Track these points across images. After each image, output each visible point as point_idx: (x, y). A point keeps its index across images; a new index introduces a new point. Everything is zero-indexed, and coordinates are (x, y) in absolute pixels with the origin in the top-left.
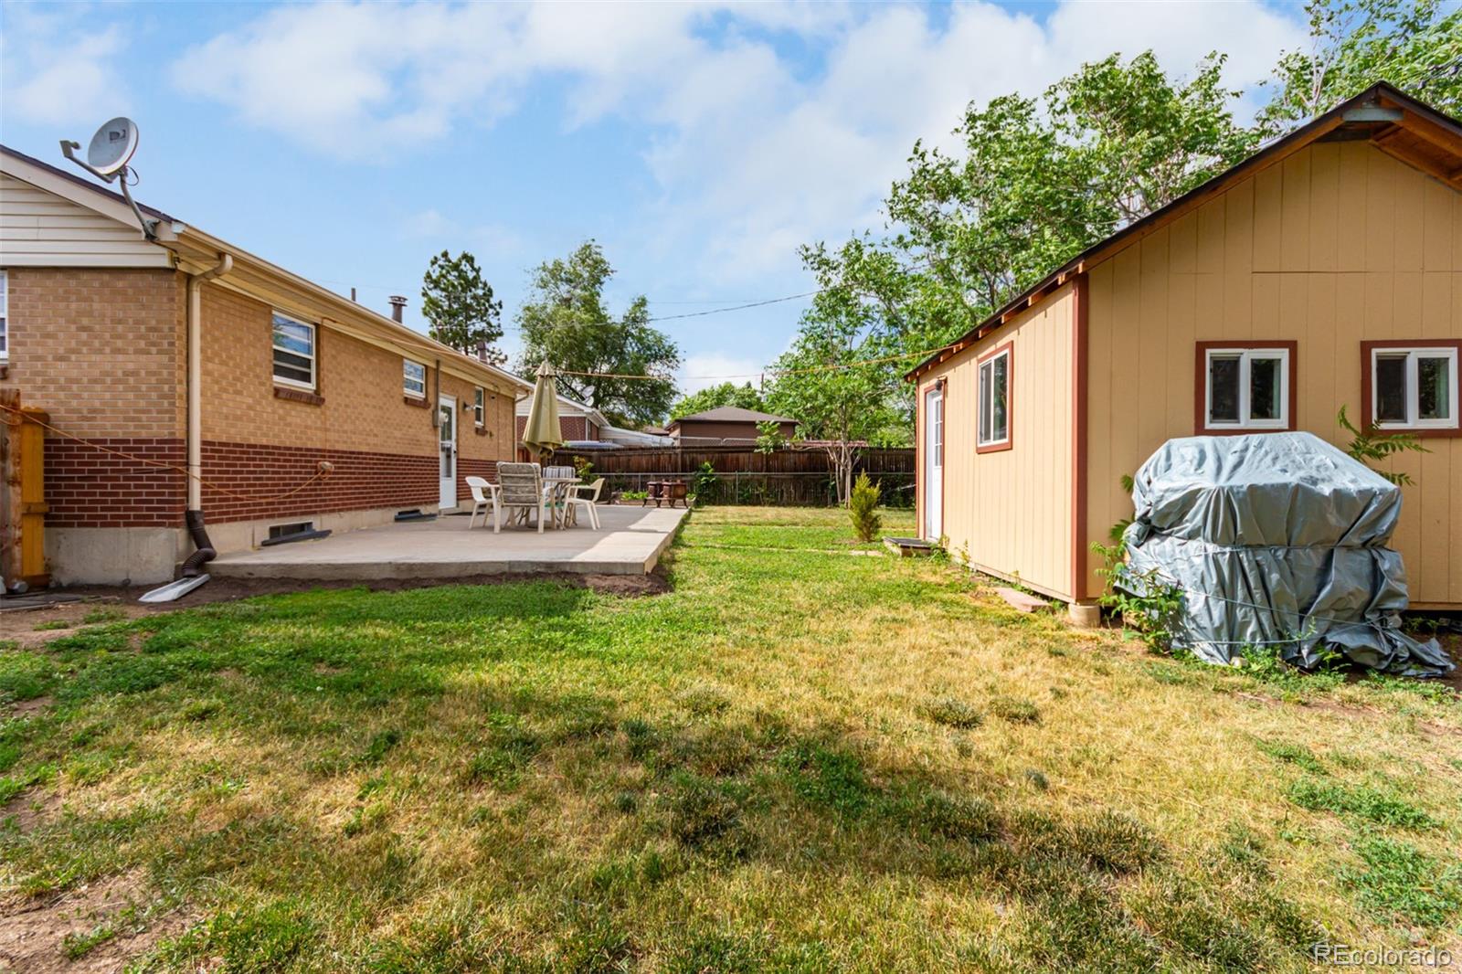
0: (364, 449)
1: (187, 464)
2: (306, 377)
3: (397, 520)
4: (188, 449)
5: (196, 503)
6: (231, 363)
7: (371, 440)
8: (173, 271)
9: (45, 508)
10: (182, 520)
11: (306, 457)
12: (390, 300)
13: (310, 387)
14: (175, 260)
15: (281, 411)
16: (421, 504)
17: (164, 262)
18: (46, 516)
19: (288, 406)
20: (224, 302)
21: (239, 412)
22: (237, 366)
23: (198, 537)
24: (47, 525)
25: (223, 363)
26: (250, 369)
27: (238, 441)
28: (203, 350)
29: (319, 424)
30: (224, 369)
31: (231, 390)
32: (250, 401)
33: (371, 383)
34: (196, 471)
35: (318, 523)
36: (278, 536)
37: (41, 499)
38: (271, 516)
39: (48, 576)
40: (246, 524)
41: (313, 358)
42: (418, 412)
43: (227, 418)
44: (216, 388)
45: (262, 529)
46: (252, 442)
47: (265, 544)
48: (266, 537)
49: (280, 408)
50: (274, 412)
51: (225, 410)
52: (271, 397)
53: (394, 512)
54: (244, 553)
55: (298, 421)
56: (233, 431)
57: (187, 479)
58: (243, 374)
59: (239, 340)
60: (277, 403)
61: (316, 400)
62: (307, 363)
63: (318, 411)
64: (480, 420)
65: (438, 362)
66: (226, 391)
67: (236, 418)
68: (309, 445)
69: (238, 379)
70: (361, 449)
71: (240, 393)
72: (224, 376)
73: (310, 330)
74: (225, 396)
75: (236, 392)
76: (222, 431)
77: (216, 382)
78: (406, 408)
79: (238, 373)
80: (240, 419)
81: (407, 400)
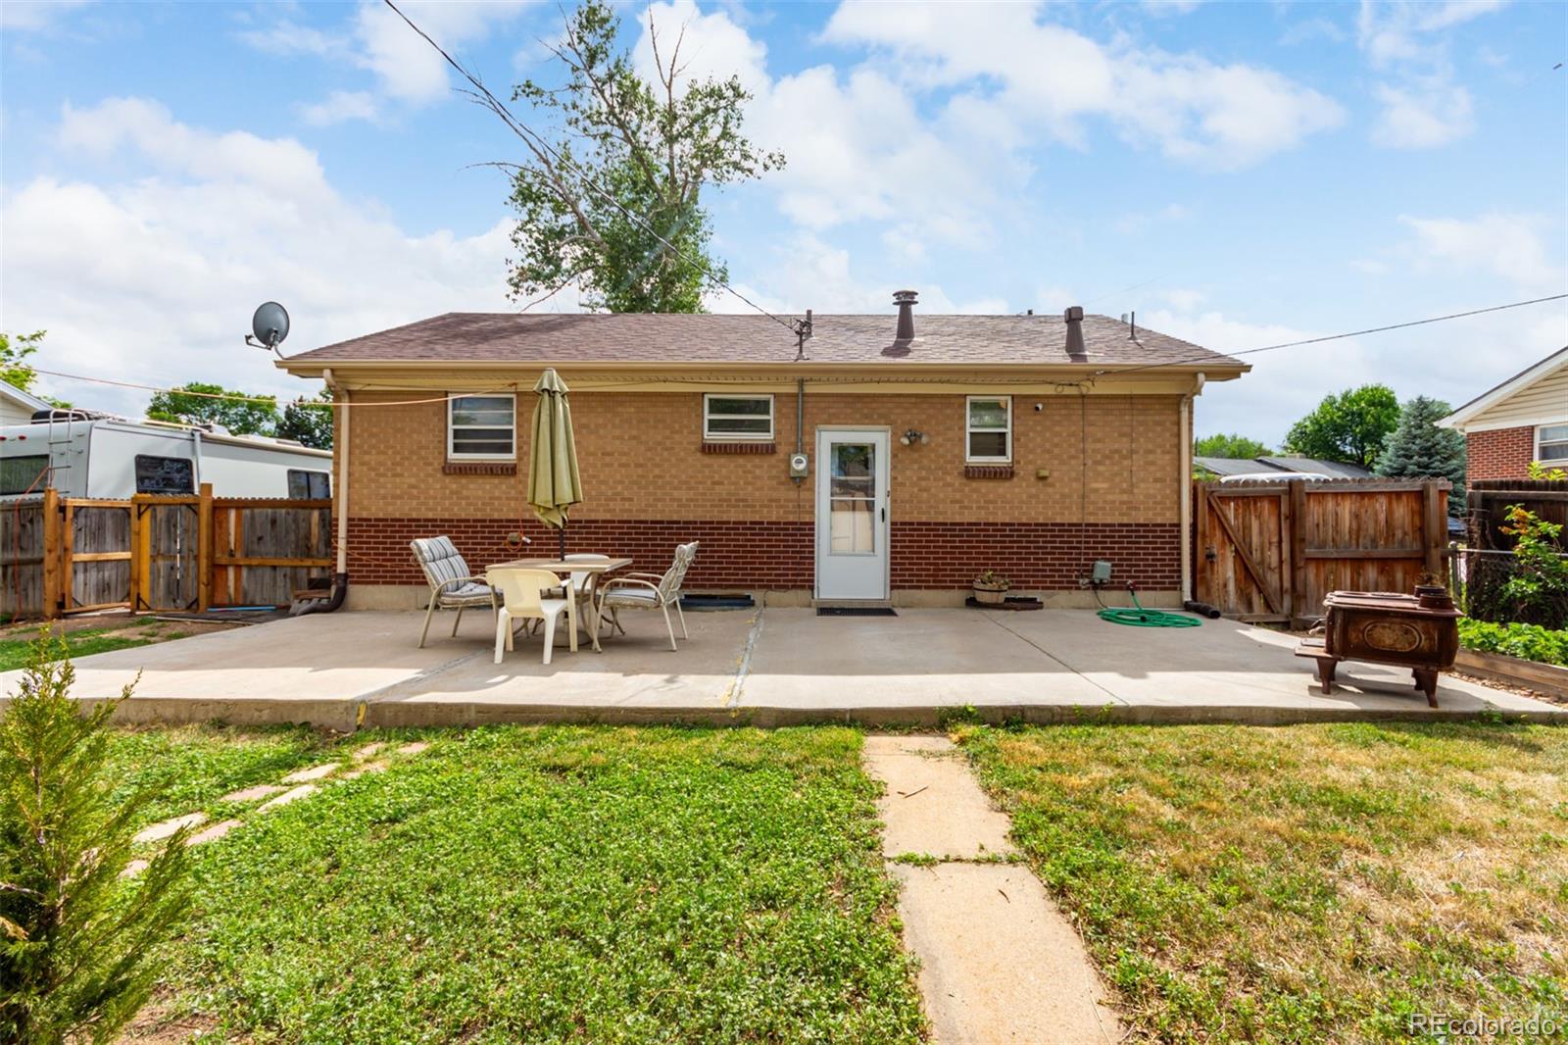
0: (601, 516)
1: (335, 537)
2: (503, 448)
4: (338, 526)
5: (341, 570)
6: (390, 452)
7: (617, 506)
11: (495, 527)
12: (894, 299)
13: (509, 458)
16: (752, 587)
19: (464, 481)
21: (398, 492)
22: (396, 453)
23: (339, 594)
25: (380, 453)
26: (412, 452)
27: (397, 516)
29: (513, 494)
30: (382, 458)
31: (389, 474)
32: (413, 481)
34: (342, 544)
40: (405, 587)
41: (514, 427)
42: (751, 462)
43: (384, 497)
44: (373, 474)
46: (414, 515)
49: (454, 485)
50: (444, 488)
51: (382, 491)
52: (440, 476)
55: (481, 492)
56: (390, 508)
57: (338, 549)
58: (404, 458)
59: (400, 430)
60: (448, 480)
61: (514, 471)
62: (508, 434)
63: (512, 480)
64: (1003, 453)
65: (801, 383)
66: (384, 475)
67: (395, 497)
68: (496, 516)
69: (398, 464)
70: (593, 517)
71: (402, 475)
72: (381, 464)
73: (511, 400)
74: (382, 480)
75: (396, 475)
76: (376, 510)
77: (374, 469)
78: (707, 460)
79: (398, 458)
80: (400, 497)
81: (709, 449)
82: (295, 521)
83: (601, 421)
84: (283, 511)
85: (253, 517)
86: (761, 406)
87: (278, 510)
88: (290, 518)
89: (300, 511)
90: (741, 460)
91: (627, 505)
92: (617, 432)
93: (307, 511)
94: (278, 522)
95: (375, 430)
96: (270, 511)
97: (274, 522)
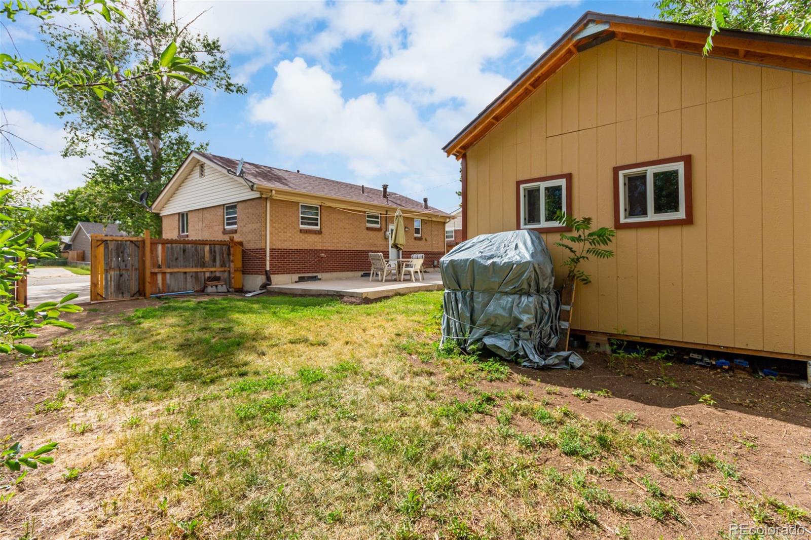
0: (344, 249)
1: (266, 256)
2: (317, 225)
3: (362, 276)
4: (266, 251)
5: (268, 268)
6: (282, 223)
7: (347, 245)
8: (261, 198)
9: (242, 269)
10: (264, 273)
11: (315, 252)
13: (318, 228)
14: (261, 194)
15: (303, 237)
17: (258, 196)
18: (243, 271)
19: (306, 235)
20: (280, 204)
21: (285, 239)
22: (284, 224)
23: (269, 279)
24: (243, 274)
25: (279, 223)
26: (290, 224)
27: (285, 248)
28: (270, 220)
29: (320, 240)
30: (279, 225)
32: (290, 235)
33: (348, 223)
34: (268, 258)
35: (319, 275)
36: (302, 279)
37: (241, 266)
38: (299, 273)
39: (242, 288)
40: (288, 275)
41: (319, 217)
42: (376, 233)
43: (281, 241)
44: (277, 231)
45: (296, 277)
46: (291, 248)
47: (296, 282)
48: (297, 280)
49: (303, 236)
50: (300, 238)
51: (280, 238)
52: (299, 233)
53: (362, 273)
54: (288, 284)
55: (311, 240)
56: (283, 245)
57: (265, 260)
58: (287, 226)
59: (286, 215)
60: (301, 235)
61: (319, 232)
62: (317, 219)
63: (320, 236)
64: (419, 233)
65: (387, 211)
66: (281, 232)
67: (284, 241)
68: (316, 248)
69: (286, 228)
70: (342, 249)
71: (286, 232)
72: (279, 228)
73: (318, 208)
74: (280, 234)
75: (285, 232)
76: (279, 245)
77: (277, 229)
78: (368, 232)
79: (285, 226)
80: (286, 241)
81: (368, 229)
82: (196, 250)
83: (343, 217)
84: (190, 245)
85: (172, 248)
86: (377, 217)
87: (187, 245)
88: (193, 249)
89: (198, 245)
90: (375, 232)
91: (350, 245)
92: (347, 222)
93: (203, 246)
94: (187, 251)
95: (277, 214)
96: (182, 245)
97: (184, 251)
